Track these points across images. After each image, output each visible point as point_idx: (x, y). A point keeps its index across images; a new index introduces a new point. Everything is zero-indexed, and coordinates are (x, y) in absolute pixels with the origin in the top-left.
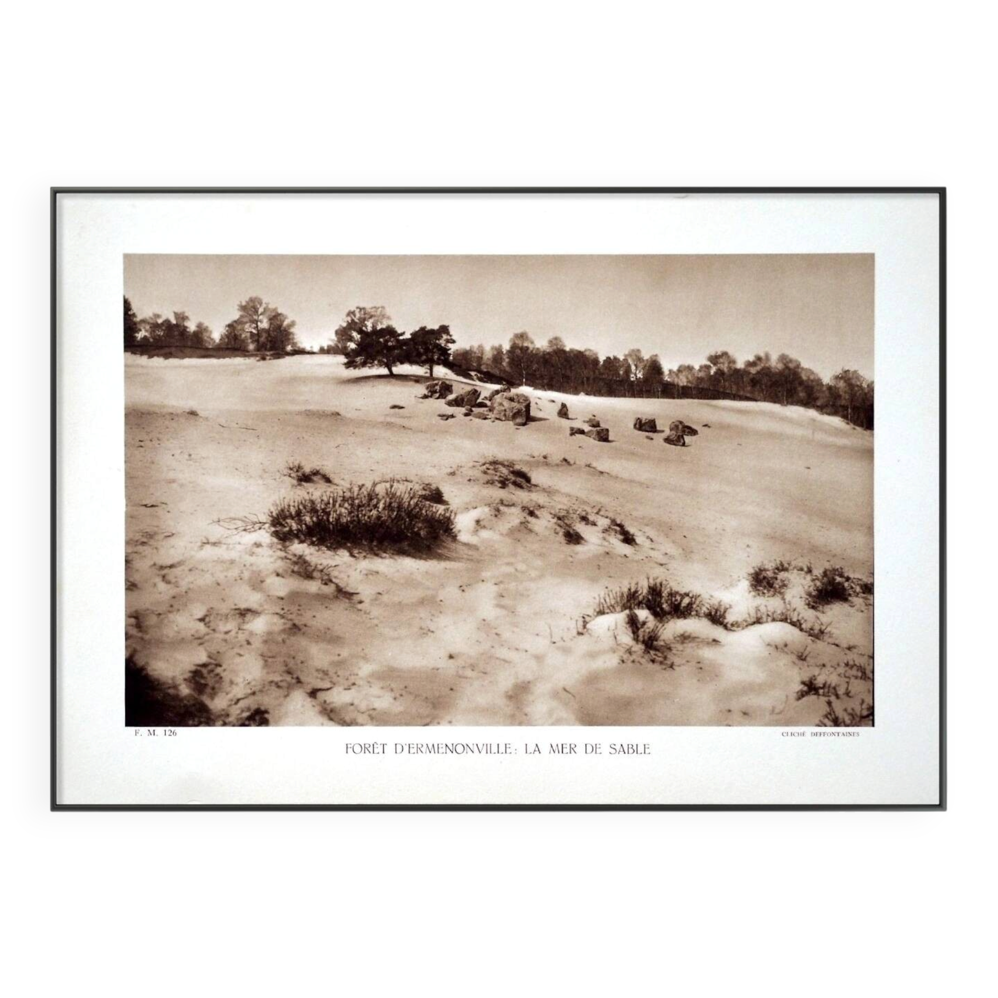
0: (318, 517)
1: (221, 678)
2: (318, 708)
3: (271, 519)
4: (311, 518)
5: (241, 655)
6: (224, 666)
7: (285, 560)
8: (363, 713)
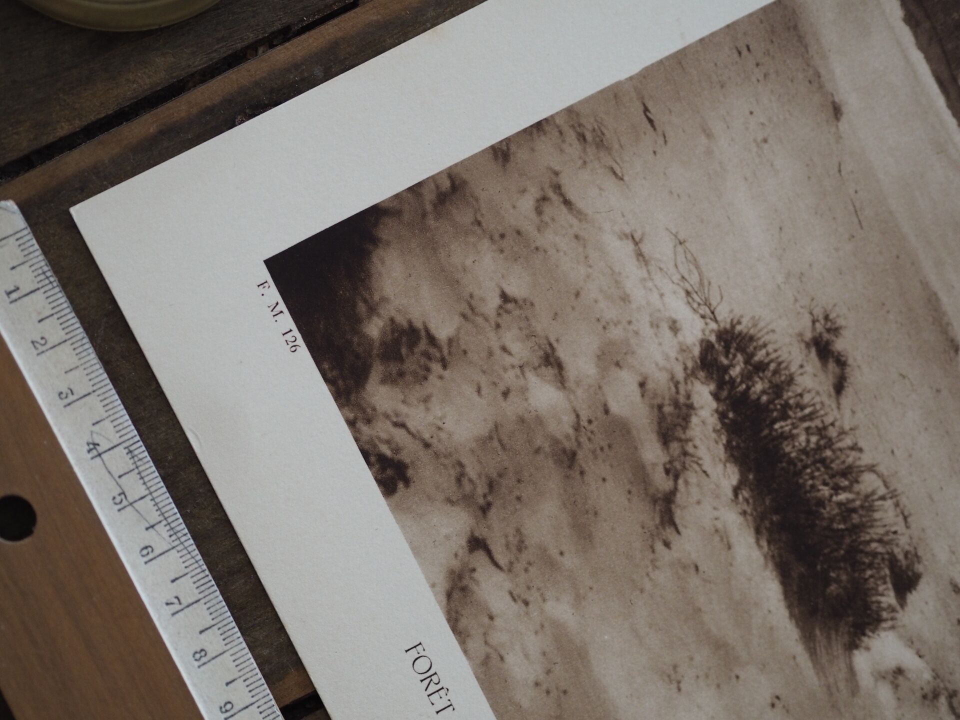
0: (771, 402)
1: (426, 378)
2: (456, 564)
3: (728, 326)
4: (764, 392)
5: (479, 391)
6: (446, 374)
7: (672, 385)
8: (486, 643)
